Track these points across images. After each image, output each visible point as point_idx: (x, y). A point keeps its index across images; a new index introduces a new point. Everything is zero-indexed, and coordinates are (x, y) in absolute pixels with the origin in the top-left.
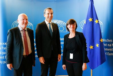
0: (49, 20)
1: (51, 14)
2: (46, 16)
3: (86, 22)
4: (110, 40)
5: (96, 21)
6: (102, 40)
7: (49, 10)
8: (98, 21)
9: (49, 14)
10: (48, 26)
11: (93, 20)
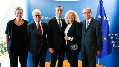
0: (58, 16)
1: (61, 10)
4: (116, 34)
5: (105, 18)
6: (109, 34)
7: (59, 7)
8: (107, 18)
9: (58, 10)
10: (58, 21)
11: (102, 17)
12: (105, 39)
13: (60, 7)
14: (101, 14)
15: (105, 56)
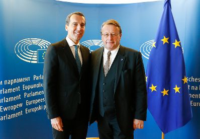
0: (75, 37)
1: (82, 25)
2: (70, 28)
4: (196, 79)
9: (76, 25)
10: (73, 50)
13: (81, 15)
14: (168, 35)
15: (177, 127)
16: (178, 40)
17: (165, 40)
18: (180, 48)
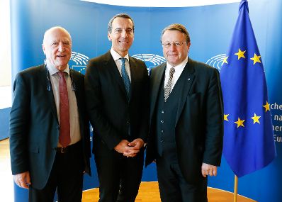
1: (128, 31)
3: (229, 60)
5: (255, 59)
6: (268, 107)
9: (120, 31)
12: (256, 119)
14: (244, 47)
16: (258, 54)
17: (240, 54)
18: (260, 65)
